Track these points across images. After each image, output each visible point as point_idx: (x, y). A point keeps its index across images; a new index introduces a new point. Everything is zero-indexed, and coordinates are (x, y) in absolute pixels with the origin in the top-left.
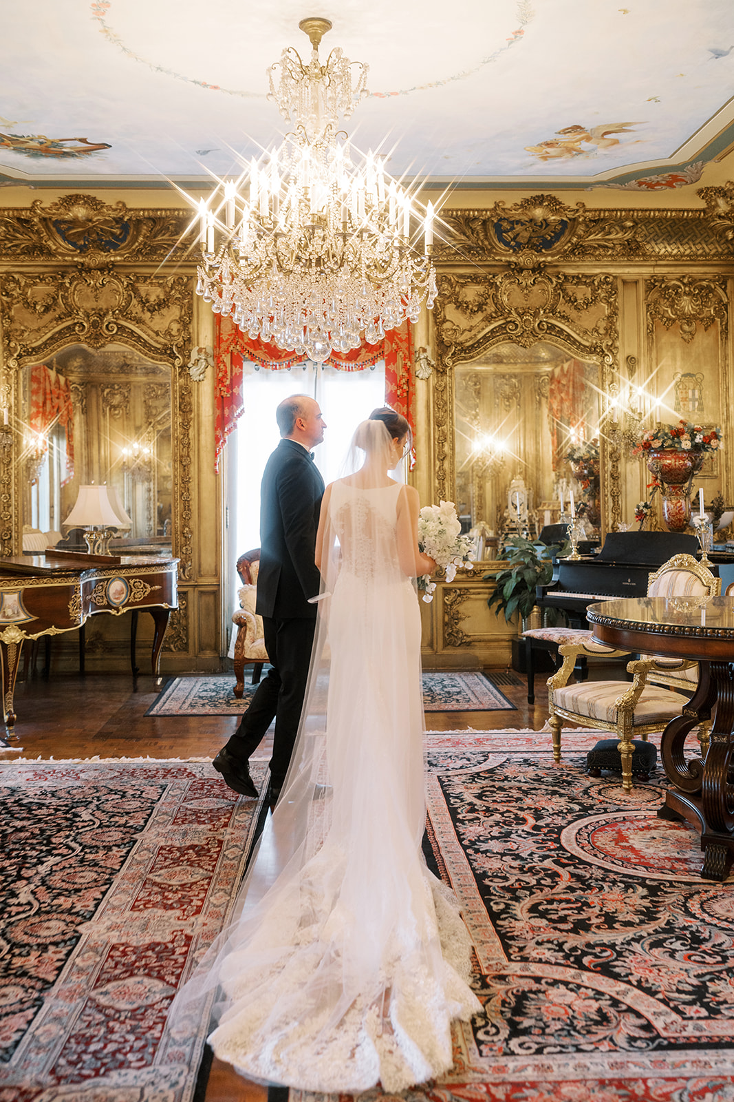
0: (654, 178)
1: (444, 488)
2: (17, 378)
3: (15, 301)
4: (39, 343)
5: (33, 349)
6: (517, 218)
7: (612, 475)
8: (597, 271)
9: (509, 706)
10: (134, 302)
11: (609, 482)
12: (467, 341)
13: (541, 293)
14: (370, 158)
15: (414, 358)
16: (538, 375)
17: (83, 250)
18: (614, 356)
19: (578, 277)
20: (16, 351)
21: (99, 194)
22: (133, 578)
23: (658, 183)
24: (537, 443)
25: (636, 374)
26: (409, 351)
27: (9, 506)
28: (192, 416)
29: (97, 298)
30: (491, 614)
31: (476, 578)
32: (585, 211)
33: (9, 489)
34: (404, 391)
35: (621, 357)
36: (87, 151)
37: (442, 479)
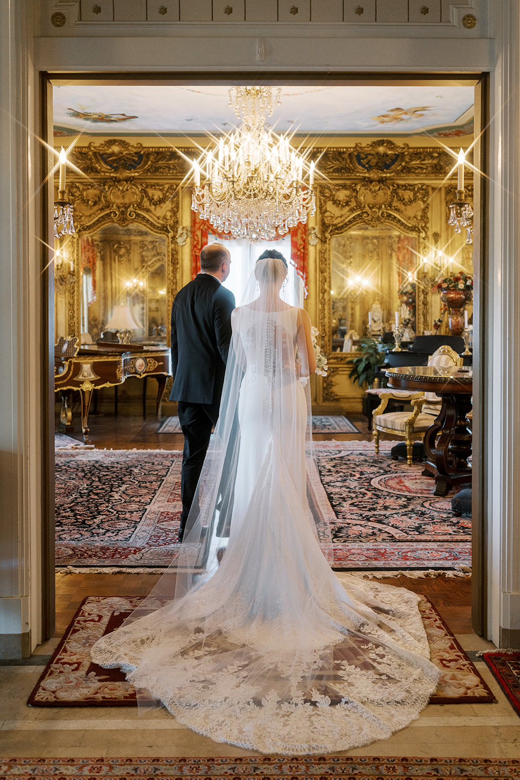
0: (447, 132)
1: (324, 310)
2: (78, 243)
3: (77, 199)
4: (91, 223)
5: (87, 227)
6: (369, 152)
7: (423, 303)
8: (417, 182)
9: (357, 431)
10: (145, 199)
11: (421, 307)
12: (339, 223)
13: (383, 195)
14: (281, 138)
15: (307, 233)
16: (390, 237)
17: (116, 169)
18: (426, 233)
19: (405, 186)
20: (77, 228)
21: (127, 139)
22: (148, 357)
23: (450, 134)
24: (390, 281)
25: (439, 243)
26: (305, 230)
27: (74, 317)
28: (178, 266)
29: (123, 197)
30: (351, 383)
31: (342, 362)
32: (409, 148)
33: (73, 308)
34: (301, 253)
35: (430, 233)
36: (124, 120)
37: (323, 304)
